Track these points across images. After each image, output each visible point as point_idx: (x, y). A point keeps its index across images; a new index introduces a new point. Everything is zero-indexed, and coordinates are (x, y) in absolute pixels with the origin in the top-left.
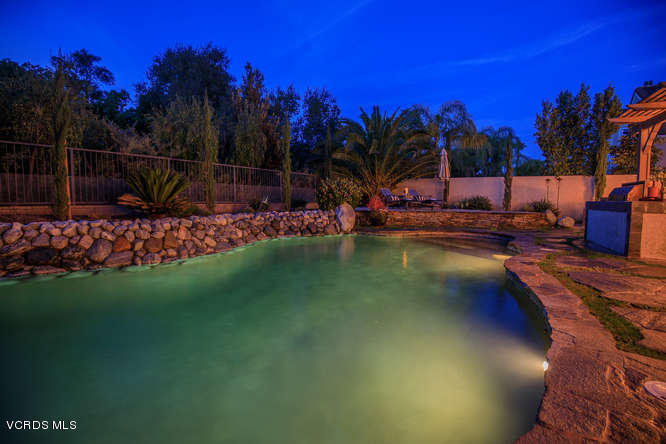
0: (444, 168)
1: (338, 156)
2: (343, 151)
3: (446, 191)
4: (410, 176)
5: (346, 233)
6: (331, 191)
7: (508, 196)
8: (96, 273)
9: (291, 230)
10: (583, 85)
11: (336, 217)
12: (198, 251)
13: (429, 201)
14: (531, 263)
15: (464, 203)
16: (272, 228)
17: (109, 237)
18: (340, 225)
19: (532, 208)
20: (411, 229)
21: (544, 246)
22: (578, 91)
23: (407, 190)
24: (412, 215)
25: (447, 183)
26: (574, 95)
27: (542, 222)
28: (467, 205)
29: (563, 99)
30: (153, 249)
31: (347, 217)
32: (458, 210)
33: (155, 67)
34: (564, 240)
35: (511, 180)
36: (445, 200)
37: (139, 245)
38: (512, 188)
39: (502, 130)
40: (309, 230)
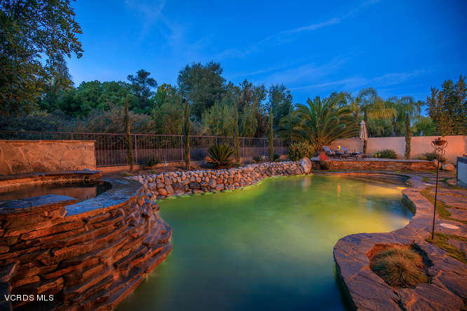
0: (363, 134)
1: (296, 128)
2: (299, 125)
3: (365, 147)
4: (340, 137)
5: (307, 174)
6: (297, 150)
7: (408, 149)
8: (214, 193)
9: (278, 172)
10: (461, 76)
11: (300, 165)
12: (246, 184)
13: (355, 154)
14: (416, 191)
15: (378, 154)
16: (268, 172)
17: (215, 178)
18: (303, 169)
19: (425, 157)
20: (345, 171)
21: (427, 182)
22: (458, 80)
23: (339, 147)
24: (345, 162)
25: (365, 142)
26: (455, 83)
27: (431, 167)
28: (380, 155)
29: (447, 85)
30: (231, 182)
31: (306, 164)
32: (374, 159)
33: (180, 76)
34: (443, 179)
35: (410, 139)
36: (364, 152)
37: (226, 181)
38: (411, 145)
39: (404, 99)
40: (287, 172)
